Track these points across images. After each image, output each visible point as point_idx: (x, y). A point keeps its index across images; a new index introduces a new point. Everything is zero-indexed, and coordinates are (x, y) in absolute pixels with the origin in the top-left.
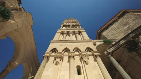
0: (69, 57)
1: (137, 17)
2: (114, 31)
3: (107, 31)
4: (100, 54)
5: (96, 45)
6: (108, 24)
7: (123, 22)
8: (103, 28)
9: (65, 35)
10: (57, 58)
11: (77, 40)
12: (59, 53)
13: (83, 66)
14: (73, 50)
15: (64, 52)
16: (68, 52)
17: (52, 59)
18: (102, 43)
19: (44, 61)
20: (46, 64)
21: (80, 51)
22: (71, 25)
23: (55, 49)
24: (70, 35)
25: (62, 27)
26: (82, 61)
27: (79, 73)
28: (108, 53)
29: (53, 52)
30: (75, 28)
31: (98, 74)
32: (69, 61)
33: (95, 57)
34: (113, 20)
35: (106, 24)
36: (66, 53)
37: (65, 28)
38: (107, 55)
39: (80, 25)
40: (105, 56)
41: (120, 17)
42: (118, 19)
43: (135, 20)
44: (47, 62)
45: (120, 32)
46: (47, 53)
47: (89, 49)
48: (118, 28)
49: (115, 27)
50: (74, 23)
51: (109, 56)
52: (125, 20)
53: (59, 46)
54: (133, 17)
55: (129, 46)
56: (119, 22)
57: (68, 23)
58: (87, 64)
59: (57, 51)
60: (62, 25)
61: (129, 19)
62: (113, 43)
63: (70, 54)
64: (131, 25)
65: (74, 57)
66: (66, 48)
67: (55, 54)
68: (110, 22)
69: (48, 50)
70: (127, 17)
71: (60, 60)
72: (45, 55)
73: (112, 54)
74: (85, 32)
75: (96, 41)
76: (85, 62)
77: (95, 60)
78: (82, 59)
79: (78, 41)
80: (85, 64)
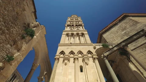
0: (75, 59)
1: (134, 23)
2: (113, 34)
3: (107, 33)
4: (98, 57)
5: (96, 48)
6: (109, 26)
7: (122, 26)
8: (104, 30)
9: (70, 37)
10: (66, 59)
11: (80, 43)
12: (67, 55)
13: (85, 66)
14: (77, 53)
15: (70, 54)
16: (73, 54)
17: (61, 60)
18: (101, 47)
19: (56, 62)
20: (57, 64)
21: (83, 54)
22: (75, 25)
23: (63, 51)
24: (74, 37)
25: (66, 27)
26: (84, 62)
27: (82, 71)
28: (104, 57)
29: (61, 54)
30: (79, 28)
31: (95, 71)
32: (74, 62)
33: (94, 59)
34: (114, 23)
35: (108, 26)
36: (72, 55)
37: (69, 28)
38: (103, 58)
39: (83, 25)
40: (101, 58)
41: (120, 21)
42: (118, 22)
43: (132, 26)
44: (58, 63)
45: (118, 36)
46: (57, 55)
47: (90, 52)
48: (117, 32)
49: (114, 30)
50: (77, 21)
51: (105, 59)
52: (124, 25)
53: (65, 49)
54: (131, 23)
55: (121, 51)
56: (118, 26)
57: (71, 21)
58: (87, 65)
59: (65, 54)
60: (66, 25)
61: (128, 24)
62: (110, 47)
63: (75, 57)
64: (127, 31)
65: (78, 59)
66: (72, 51)
67: (63, 56)
68: (111, 25)
69: (58, 53)
70: (126, 22)
71: (67, 61)
72: (56, 57)
73: (107, 57)
74: (88, 35)
75: (96, 44)
76: (86, 63)
77: (94, 62)
78: (84, 60)
79: (81, 45)
80: (86, 65)
